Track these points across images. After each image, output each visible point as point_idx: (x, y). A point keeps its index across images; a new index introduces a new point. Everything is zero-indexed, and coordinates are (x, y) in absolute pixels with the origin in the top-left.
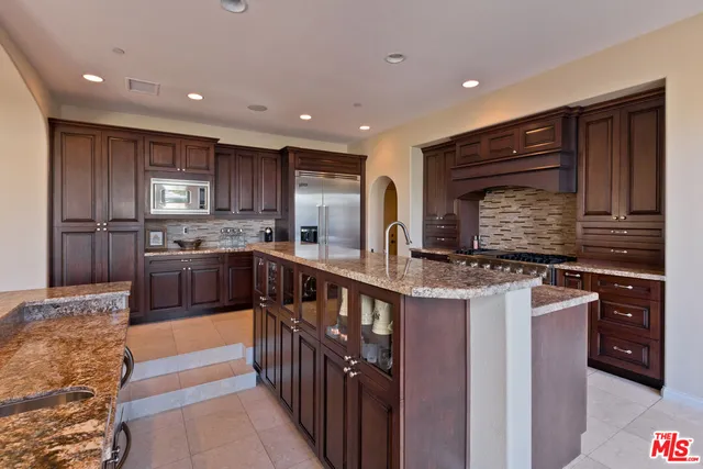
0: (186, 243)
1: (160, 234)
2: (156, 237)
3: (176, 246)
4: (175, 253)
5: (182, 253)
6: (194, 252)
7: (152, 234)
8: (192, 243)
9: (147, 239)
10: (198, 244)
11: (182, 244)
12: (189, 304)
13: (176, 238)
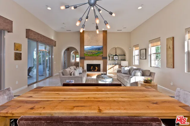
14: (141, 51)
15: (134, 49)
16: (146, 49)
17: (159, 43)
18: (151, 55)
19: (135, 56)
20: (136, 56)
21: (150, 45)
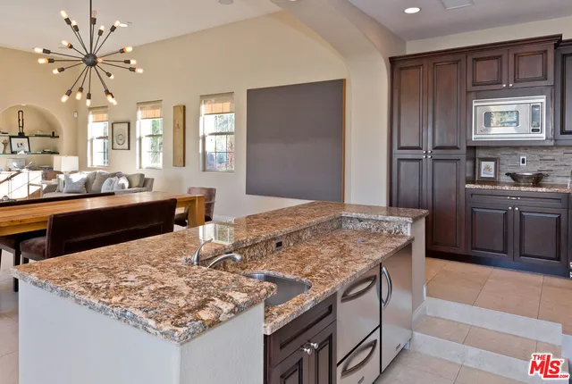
0: (522, 177)
1: (492, 164)
2: (488, 168)
3: (509, 179)
4: (507, 188)
5: (515, 188)
6: (531, 189)
7: (484, 164)
8: (530, 177)
9: (475, 169)
10: (537, 180)
11: (515, 178)
12: (517, 254)
13: (510, 170)
14: (116, 126)
15: (91, 117)
16: (129, 123)
17: (158, 112)
18: (140, 139)
19: (92, 140)
20: (95, 141)
21: (140, 114)
